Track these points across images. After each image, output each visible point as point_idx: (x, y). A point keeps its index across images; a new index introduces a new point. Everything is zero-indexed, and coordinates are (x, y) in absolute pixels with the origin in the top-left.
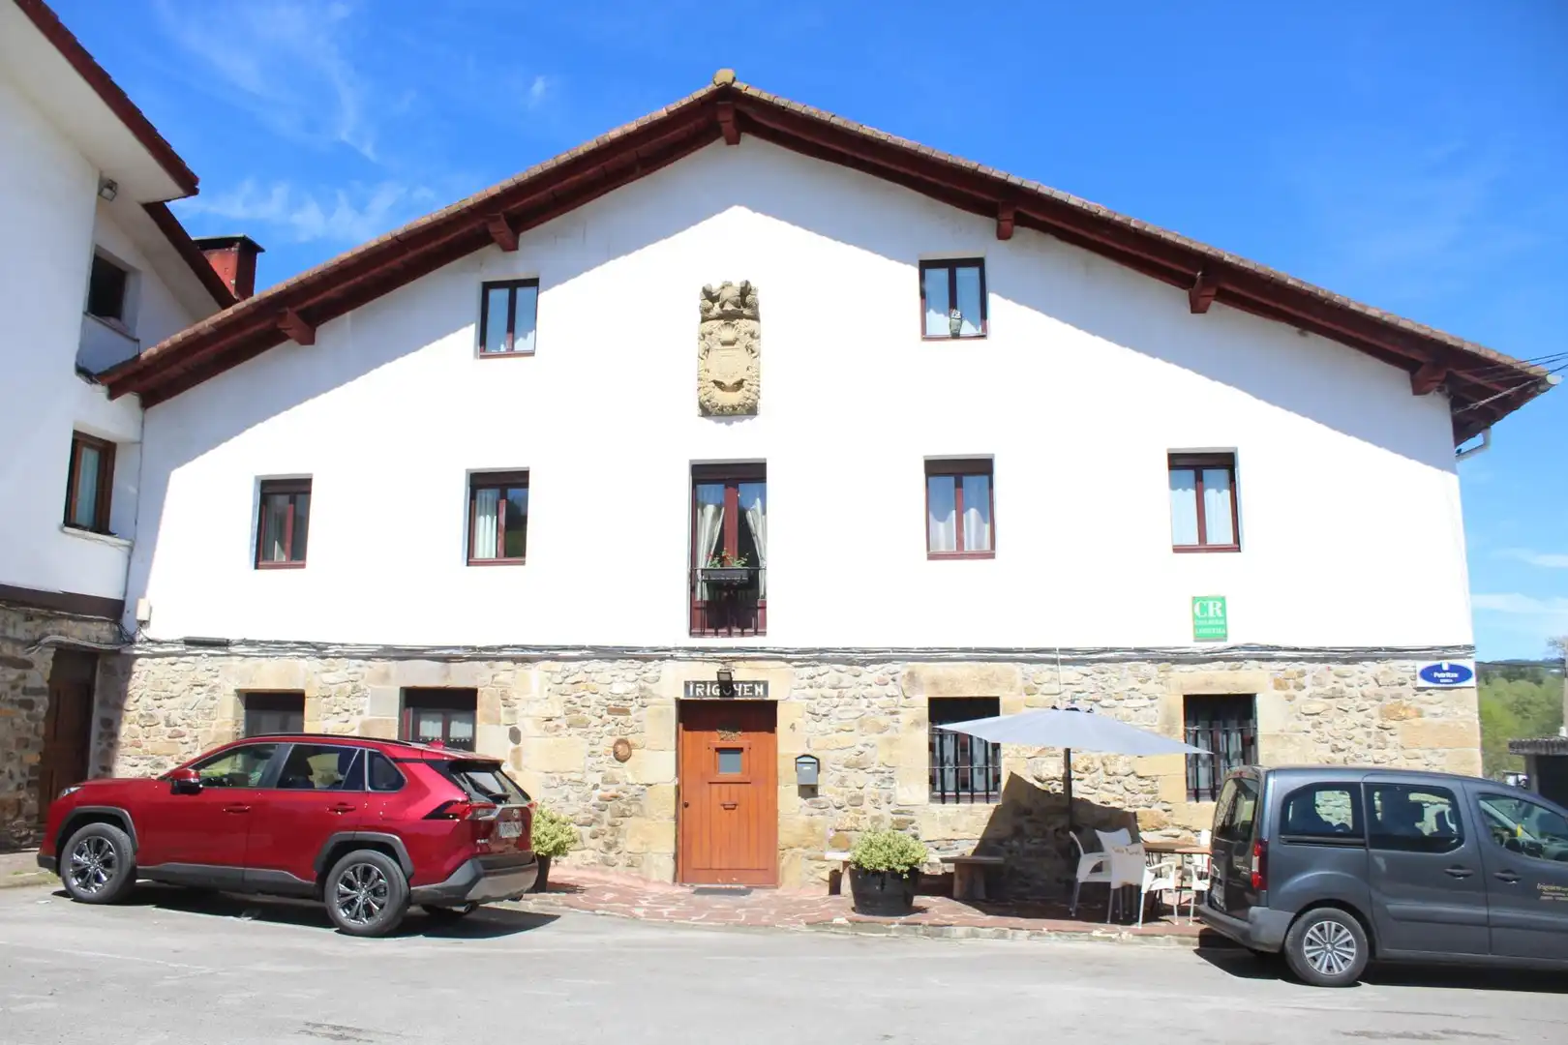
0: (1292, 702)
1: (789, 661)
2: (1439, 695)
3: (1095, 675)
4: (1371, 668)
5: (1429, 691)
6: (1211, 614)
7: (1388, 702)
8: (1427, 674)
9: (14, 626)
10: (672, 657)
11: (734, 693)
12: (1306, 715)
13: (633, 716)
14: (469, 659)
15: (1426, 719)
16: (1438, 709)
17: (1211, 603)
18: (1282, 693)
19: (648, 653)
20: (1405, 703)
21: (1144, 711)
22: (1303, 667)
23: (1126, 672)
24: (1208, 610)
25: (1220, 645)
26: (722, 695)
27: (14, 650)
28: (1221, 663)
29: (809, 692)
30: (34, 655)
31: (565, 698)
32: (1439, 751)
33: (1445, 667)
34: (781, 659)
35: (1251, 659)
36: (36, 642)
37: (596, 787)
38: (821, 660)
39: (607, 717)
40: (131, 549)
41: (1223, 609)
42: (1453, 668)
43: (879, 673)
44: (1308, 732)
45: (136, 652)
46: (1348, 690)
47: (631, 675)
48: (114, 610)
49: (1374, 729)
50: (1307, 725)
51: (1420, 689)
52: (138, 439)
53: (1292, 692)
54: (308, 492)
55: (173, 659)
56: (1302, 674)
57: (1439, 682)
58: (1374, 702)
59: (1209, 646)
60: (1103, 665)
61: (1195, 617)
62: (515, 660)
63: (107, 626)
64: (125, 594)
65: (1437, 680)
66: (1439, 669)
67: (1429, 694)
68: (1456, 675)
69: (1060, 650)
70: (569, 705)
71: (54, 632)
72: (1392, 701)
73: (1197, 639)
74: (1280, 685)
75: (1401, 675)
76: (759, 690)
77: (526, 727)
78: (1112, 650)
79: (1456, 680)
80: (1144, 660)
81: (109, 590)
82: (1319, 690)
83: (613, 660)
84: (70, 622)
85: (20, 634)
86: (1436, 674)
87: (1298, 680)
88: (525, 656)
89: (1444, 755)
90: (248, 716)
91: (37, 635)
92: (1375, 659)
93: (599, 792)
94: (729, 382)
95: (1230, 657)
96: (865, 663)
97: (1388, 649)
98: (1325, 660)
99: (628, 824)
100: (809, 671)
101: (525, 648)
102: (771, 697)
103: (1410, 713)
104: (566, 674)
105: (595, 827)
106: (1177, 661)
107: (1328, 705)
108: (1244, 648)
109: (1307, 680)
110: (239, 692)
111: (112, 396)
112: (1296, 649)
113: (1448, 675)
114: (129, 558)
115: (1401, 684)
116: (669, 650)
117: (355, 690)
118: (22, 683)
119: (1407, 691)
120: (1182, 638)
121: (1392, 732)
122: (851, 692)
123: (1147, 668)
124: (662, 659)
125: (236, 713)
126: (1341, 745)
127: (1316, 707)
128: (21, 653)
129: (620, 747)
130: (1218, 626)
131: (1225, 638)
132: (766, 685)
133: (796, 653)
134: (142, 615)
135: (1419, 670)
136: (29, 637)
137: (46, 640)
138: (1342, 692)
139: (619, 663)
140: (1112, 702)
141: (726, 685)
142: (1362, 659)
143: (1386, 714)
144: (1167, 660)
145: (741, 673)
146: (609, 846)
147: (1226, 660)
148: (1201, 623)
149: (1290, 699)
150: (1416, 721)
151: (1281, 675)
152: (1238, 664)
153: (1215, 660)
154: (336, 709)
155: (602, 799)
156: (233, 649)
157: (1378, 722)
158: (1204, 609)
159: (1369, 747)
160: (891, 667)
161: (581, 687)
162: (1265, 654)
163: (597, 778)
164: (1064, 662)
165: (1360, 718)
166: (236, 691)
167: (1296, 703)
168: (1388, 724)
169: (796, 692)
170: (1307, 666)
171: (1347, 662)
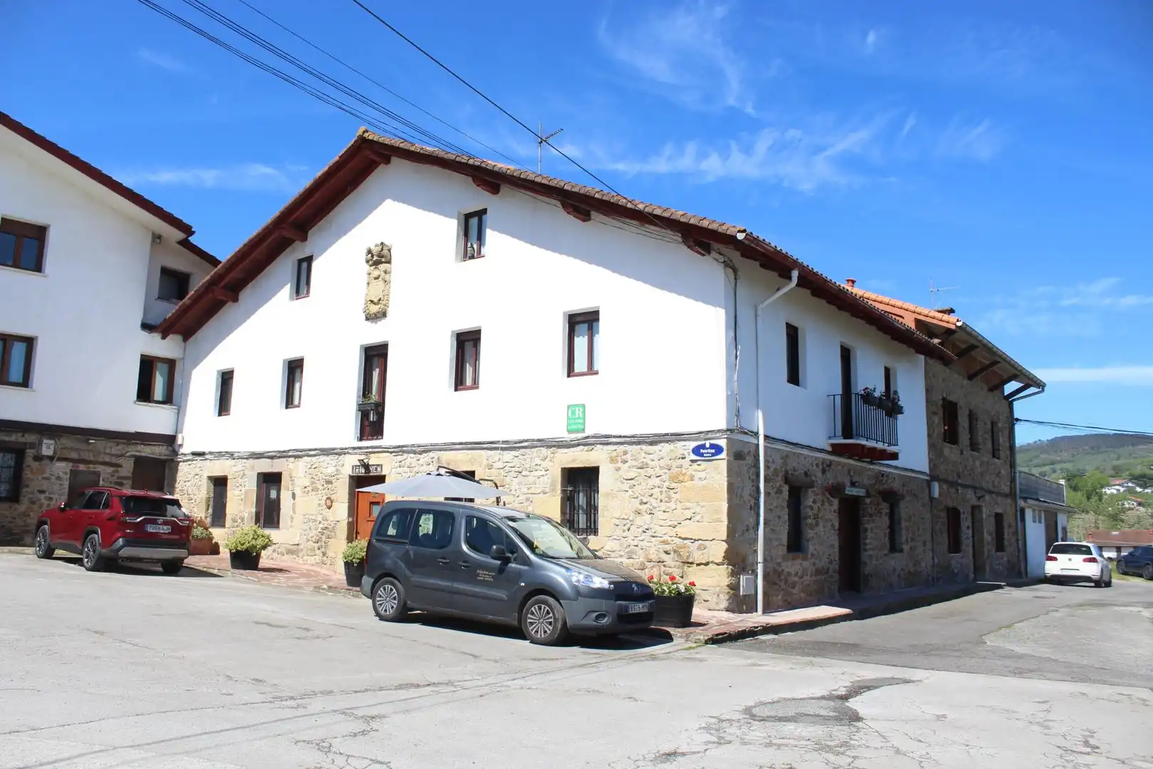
0: (619, 472)
1: (391, 453)
2: (704, 465)
3: (520, 457)
4: (665, 448)
5: (698, 463)
6: (577, 416)
7: (675, 470)
8: (696, 451)
9: (111, 448)
10: (348, 453)
11: (369, 472)
12: (627, 480)
13: (334, 484)
14: (279, 457)
15: (696, 482)
16: (703, 475)
17: (577, 409)
18: (613, 465)
19: (339, 451)
20: (684, 471)
21: (542, 478)
22: (626, 448)
23: (535, 454)
24: (577, 412)
25: (580, 435)
26: (366, 473)
27: (111, 459)
28: (582, 447)
29: (399, 470)
30: (121, 461)
31: (311, 476)
32: (700, 503)
33: (708, 446)
34: (388, 452)
35: (597, 444)
36: (122, 455)
37: (320, 523)
38: (404, 452)
39: (326, 486)
40: (179, 410)
41: (584, 412)
42: (712, 446)
43: (426, 459)
44: (627, 491)
45: (179, 460)
46: (650, 463)
47: (334, 463)
48: (170, 440)
49: (665, 489)
50: (626, 486)
51: (693, 461)
52: (182, 356)
53: (620, 465)
54: (232, 378)
55: (190, 462)
56: (625, 453)
57: (703, 456)
58: (666, 471)
59: (573, 436)
60: (524, 450)
61: (568, 418)
62: (296, 457)
63: (165, 447)
64: (176, 432)
65: (702, 455)
66: (703, 446)
67: (698, 465)
68: (713, 451)
69: (503, 442)
70: (313, 480)
71: (133, 451)
72: (676, 469)
73: (570, 432)
74: (612, 460)
75: (682, 452)
76: (379, 469)
77: (298, 492)
78: (527, 441)
79: (713, 455)
80: (543, 446)
81: (167, 430)
82: (635, 463)
83: (328, 455)
84: (142, 446)
85: (114, 452)
86: (702, 451)
87: (623, 457)
88: (298, 454)
89: (703, 506)
90: (215, 489)
91: (124, 452)
92: (667, 442)
93: (321, 526)
94: (376, 300)
95: (588, 442)
96: (421, 453)
97: (672, 435)
98: (639, 443)
99: (332, 541)
100: (399, 458)
101: (297, 450)
102: (383, 473)
103: (686, 478)
104: (312, 463)
105: (319, 544)
106: (560, 447)
107: (639, 473)
108: (593, 437)
109: (628, 457)
110: (210, 478)
111: (164, 338)
112: (620, 437)
113: (709, 451)
114: (178, 414)
115: (683, 458)
116: (346, 449)
117: (244, 475)
118: (116, 475)
119: (686, 463)
120: (561, 433)
121: (675, 491)
122: (416, 469)
123: (544, 450)
124: (345, 454)
125: (208, 488)
126: (645, 501)
127: (631, 475)
128: (114, 460)
129: (328, 501)
130: (580, 423)
131: (583, 430)
132: (381, 466)
133: (393, 448)
134: (179, 442)
135: (691, 448)
136: (119, 453)
137: (128, 454)
138: (647, 464)
139: (331, 457)
140: (528, 473)
141: (367, 467)
142: (661, 442)
143: (674, 479)
144: (554, 446)
145: (373, 460)
146: (324, 554)
147: (584, 445)
148: (572, 421)
149: (618, 469)
150: (689, 484)
151: (614, 454)
152: (591, 447)
153: (578, 445)
154: (238, 485)
155: (322, 529)
156: (207, 457)
157: (667, 484)
158: (574, 413)
159: (661, 501)
160: (431, 454)
161: (317, 470)
162: (605, 440)
163: (320, 518)
164: (503, 449)
165: (657, 481)
166: (208, 477)
167: (621, 472)
168: (673, 485)
169: (393, 470)
170: (628, 448)
171: (652, 443)
